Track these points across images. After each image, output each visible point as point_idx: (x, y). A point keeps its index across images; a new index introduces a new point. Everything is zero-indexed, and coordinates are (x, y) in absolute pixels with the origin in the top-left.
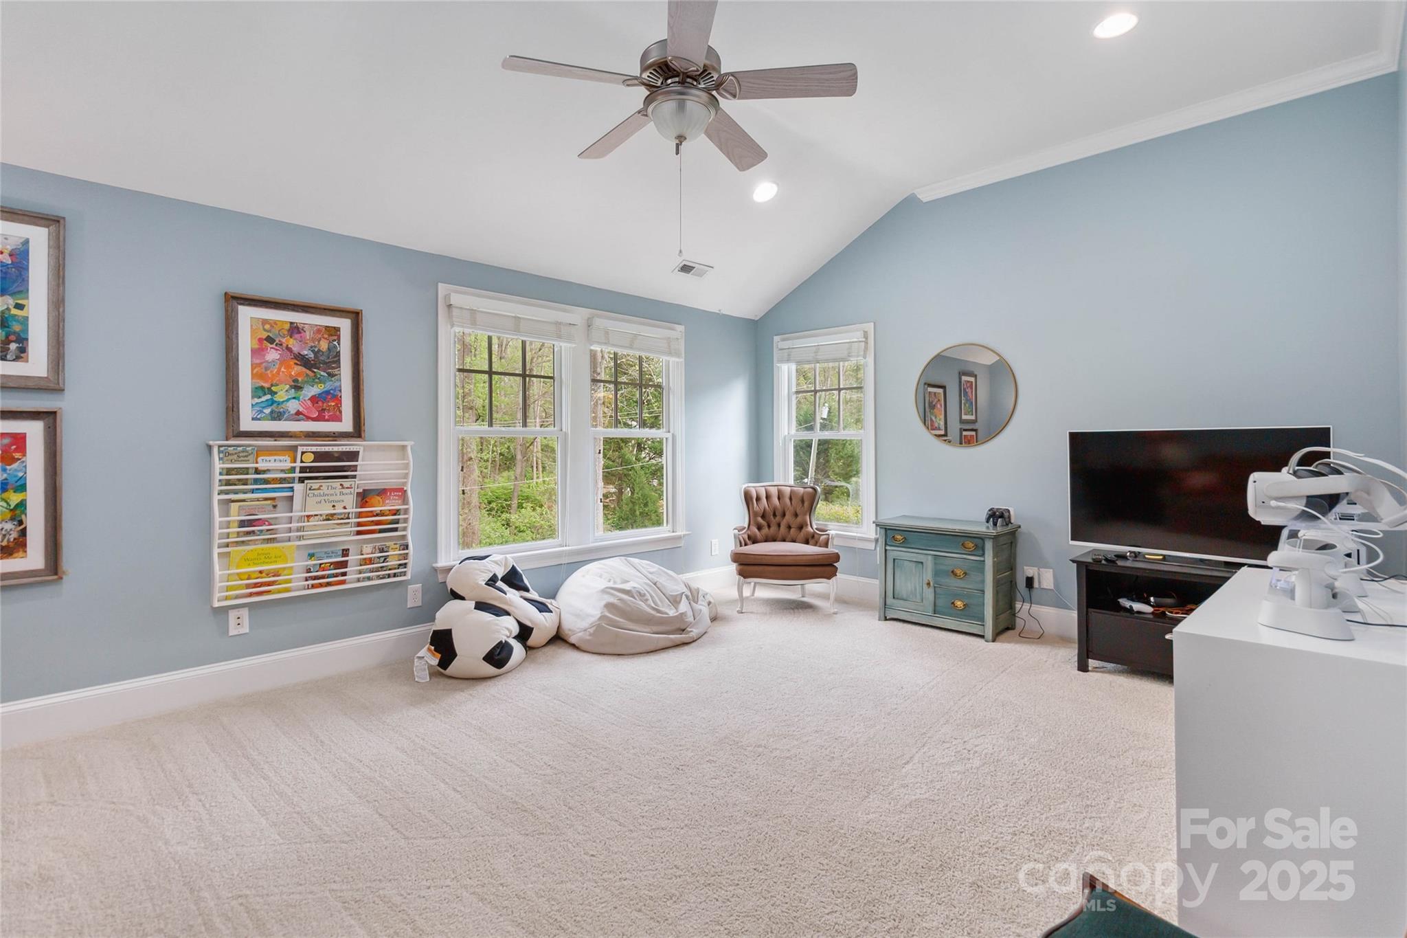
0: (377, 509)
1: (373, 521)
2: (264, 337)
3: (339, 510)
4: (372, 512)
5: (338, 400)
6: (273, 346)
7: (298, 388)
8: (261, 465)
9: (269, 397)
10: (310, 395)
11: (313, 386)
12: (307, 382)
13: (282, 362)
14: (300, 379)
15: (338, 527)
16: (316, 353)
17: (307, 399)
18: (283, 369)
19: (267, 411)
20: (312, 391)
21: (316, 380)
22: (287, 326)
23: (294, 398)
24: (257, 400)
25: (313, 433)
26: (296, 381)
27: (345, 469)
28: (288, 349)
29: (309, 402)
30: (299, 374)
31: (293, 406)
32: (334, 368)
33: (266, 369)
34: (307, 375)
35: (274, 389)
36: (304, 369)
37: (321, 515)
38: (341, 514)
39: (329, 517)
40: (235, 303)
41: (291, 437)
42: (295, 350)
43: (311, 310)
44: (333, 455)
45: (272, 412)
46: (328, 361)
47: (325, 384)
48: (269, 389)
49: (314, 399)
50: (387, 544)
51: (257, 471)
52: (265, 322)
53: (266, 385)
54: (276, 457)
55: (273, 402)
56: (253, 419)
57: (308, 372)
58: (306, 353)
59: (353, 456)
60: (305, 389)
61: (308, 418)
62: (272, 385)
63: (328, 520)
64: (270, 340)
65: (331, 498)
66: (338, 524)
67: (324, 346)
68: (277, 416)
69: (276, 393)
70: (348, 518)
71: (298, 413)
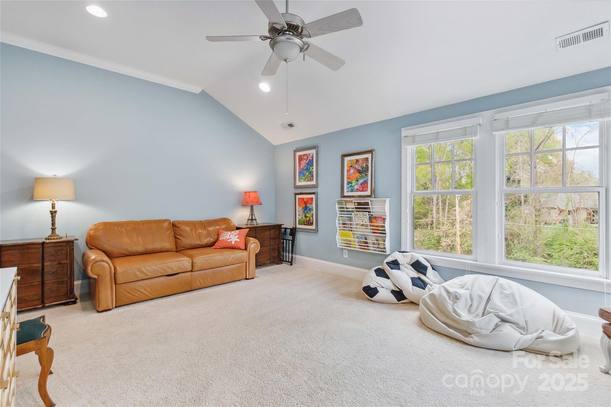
0: (376, 224)
1: (376, 229)
2: (350, 166)
3: (365, 223)
4: (374, 225)
5: (367, 183)
6: (352, 168)
7: (357, 181)
8: (348, 206)
9: (350, 184)
10: (360, 183)
11: (361, 180)
12: (359, 179)
13: (354, 173)
14: (358, 178)
15: (365, 229)
16: (362, 168)
17: (359, 184)
18: (354, 175)
19: (350, 189)
20: (361, 181)
21: (362, 177)
22: (355, 161)
23: (356, 184)
24: (348, 186)
25: (360, 196)
26: (357, 178)
27: (367, 208)
28: (356, 168)
29: (360, 185)
30: (358, 176)
31: (356, 187)
32: (367, 172)
33: (350, 176)
34: (360, 176)
35: (352, 182)
36: (359, 174)
37: (360, 224)
38: (365, 224)
39: (362, 225)
40: (344, 157)
41: (355, 197)
42: (357, 168)
43: (361, 154)
44: (362, 203)
45: (351, 189)
46: (365, 170)
47: (364, 178)
48: (351, 182)
49: (361, 184)
50: (379, 238)
51: (347, 208)
52: (350, 161)
53: (350, 181)
54: (350, 204)
55: (351, 186)
56: (347, 192)
57: (360, 175)
58: (360, 168)
59: (367, 204)
60: (359, 181)
61: (360, 191)
62: (351, 181)
63: (362, 226)
64: (351, 166)
65: (361, 218)
66: (365, 228)
67: (364, 165)
68: (352, 191)
69: (352, 183)
70: (367, 226)
71: (357, 189)
